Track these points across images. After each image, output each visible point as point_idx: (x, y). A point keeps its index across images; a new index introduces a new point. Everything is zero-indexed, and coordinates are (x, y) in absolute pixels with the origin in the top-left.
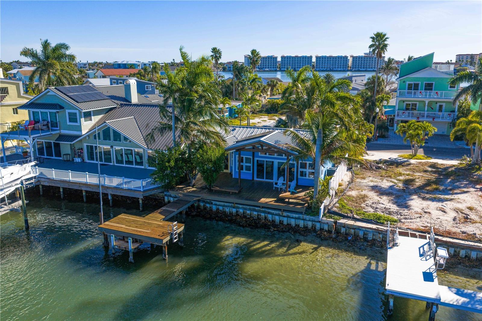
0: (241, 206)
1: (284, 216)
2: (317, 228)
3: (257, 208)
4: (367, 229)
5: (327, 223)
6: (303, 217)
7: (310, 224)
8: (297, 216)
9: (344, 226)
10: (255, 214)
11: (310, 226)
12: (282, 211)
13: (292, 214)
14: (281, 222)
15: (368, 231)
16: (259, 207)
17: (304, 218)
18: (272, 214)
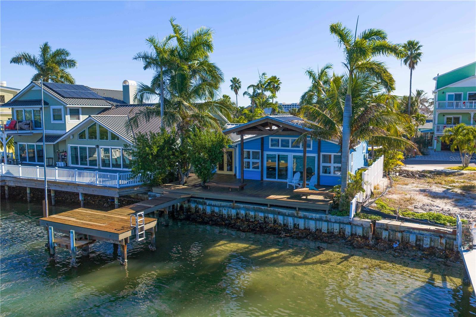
0: (242, 206)
1: (300, 218)
2: (346, 233)
3: (263, 208)
4: (421, 232)
5: (362, 225)
6: (326, 217)
7: (336, 228)
8: (318, 216)
9: (386, 228)
10: (261, 217)
11: (336, 231)
12: (297, 209)
13: (311, 214)
14: (296, 226)
15: (423, 235)
16: (266, 205)
17: (329, 219)
18: (284, 215)
